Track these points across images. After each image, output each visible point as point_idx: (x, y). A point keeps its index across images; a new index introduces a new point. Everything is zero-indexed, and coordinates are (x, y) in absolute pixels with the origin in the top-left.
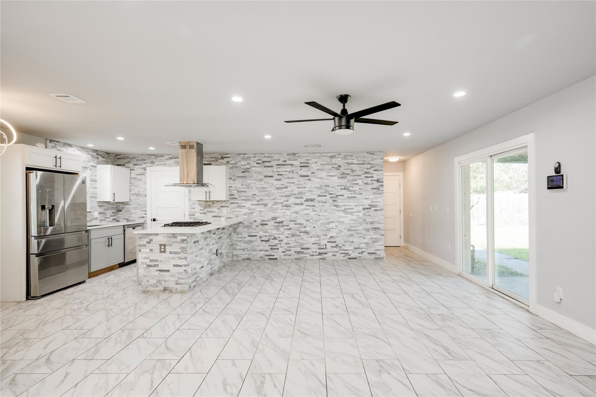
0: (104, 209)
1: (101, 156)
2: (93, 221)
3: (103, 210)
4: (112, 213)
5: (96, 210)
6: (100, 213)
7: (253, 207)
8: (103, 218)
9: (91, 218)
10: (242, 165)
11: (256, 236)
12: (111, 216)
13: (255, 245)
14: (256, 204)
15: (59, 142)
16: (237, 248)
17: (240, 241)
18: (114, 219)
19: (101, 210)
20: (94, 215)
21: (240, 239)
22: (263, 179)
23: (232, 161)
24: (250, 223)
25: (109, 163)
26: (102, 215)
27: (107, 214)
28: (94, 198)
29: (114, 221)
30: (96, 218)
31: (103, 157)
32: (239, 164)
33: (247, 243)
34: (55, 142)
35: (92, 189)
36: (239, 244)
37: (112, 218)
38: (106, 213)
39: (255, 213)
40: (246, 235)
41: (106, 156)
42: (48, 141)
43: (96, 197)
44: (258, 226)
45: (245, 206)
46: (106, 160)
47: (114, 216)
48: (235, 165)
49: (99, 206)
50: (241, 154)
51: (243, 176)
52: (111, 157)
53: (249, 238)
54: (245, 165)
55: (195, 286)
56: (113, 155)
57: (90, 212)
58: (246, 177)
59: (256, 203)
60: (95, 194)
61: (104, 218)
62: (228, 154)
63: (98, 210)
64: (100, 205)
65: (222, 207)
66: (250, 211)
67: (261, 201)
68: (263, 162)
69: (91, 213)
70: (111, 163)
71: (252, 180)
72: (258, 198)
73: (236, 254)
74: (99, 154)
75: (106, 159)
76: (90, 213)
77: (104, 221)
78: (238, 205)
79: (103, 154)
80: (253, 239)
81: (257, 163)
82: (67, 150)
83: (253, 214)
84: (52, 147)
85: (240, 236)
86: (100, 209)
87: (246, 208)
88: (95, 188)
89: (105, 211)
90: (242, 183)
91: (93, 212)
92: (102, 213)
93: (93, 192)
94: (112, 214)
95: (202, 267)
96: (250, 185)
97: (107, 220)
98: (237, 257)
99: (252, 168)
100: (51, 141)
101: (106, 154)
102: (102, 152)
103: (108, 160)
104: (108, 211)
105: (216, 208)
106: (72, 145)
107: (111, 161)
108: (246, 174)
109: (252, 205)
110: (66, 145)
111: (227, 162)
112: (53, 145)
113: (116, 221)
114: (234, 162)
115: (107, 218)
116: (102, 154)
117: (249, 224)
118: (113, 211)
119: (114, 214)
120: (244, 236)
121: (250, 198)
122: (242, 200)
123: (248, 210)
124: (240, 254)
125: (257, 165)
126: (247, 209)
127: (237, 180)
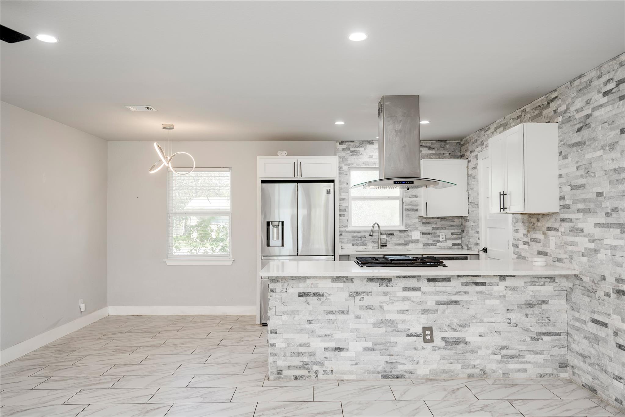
0: (433, 228)
1: (426, 147)
2: (411, 245)
3: (430, 228)
4: (451, 234)
5: (417, 229)
6: (424, 234)
7: (598, 232)
8: (430, 242)
9: (406, 239)
10: (577, 111)
11: (606, 325)
12: (447, 239)
13: (603, 354)
14: (603, 224)
15: (354, 141)
16: (574, 346)
17: (578, 329)
18: (454, 245)
19: (428, 229)
20: (411, 236)
21: (577, 324)
22: (617, 142)
23: (560, 106)
24: (593, 281)
25: (445, 155)
26: (429, 236)
27: (439, 236)
28: (413, 211)
29: (456, 247)
30: (417, 241)
31: (430, 148)
32: (573, 109)
33: (590, 342)
34: (347, 143)
35: (409, 199)
36: (576, 337)
37: (450, 243)
38: (438, 234)
39: (602, 250)
40: (586, 316)
41: (438, 145)
42: (338, 144)
43: (417, 210)
44: (608, 295)
45: (582, 230)
46: (438, 152)
47: (455, 239)
48: (567, 115)
49: (423, 223)
50: (574, 80)
51: (579, 142)
52: (448, 146)
53: (593, 328)
54: (582, 109)
55: (301, 377)
56: (454, 141)
57: (405, 231)
58: (585, 144)
59: (603, 220)
60: (413, 205)
61: (434, 241)
62: (555, 90)
63: (420, 229)
64: (424, 221)
65: (549, 229)
66: (592, 246)
67: (614, 215)
68: (617, 85)
69: (407, 233)
70: (447, 155)
71: (595, 150)
72: (608, 205)
73: (572, 364)
74: (424, 144)
75: (438, 150)
76: (405, 233)
77: (432, 245)
78: (571, 224)
79: (430, 145)
80: (602, 332)
81: (605, 94)
82: (365, 150)
83: (599, 255)
84: (343, 149)
85: (577, 315)
86: (426, 227)
87: (585, 236)
88: (415, 196)
89: (433, 231)
90: (577, 162)
91: (411, 231)
92: (429, 234)
93: (412, 202)
94: (449, 236)
95: (339, 349)
96: (593, 165)
97: (438, 244)
98: (574, 374)
99: (596, 114)
100: (342, 143)
101: (437, 143)
102: (429, 142)
103: (442, 152)
104: (442, 231)
105: (541, 232)
106: (373, 142)
107: (449, 152)
108: (585, 133)
109: (597, 225)
110: (364, 143)
111: (555, 111)
112: (344, 146)
113: (460, 247)
114: (564, 108)
115: (439, 242)
116: (428, 145)
117: (592, 283)
118: (453, 231)
119: (454, 236)
120: (583, 318)
121: (592, 206)
122: (579, 211)
123: (590, 241)
124: (580, 369)
125: (605, 99)
126: (586, 239)
127: (569, 157)
